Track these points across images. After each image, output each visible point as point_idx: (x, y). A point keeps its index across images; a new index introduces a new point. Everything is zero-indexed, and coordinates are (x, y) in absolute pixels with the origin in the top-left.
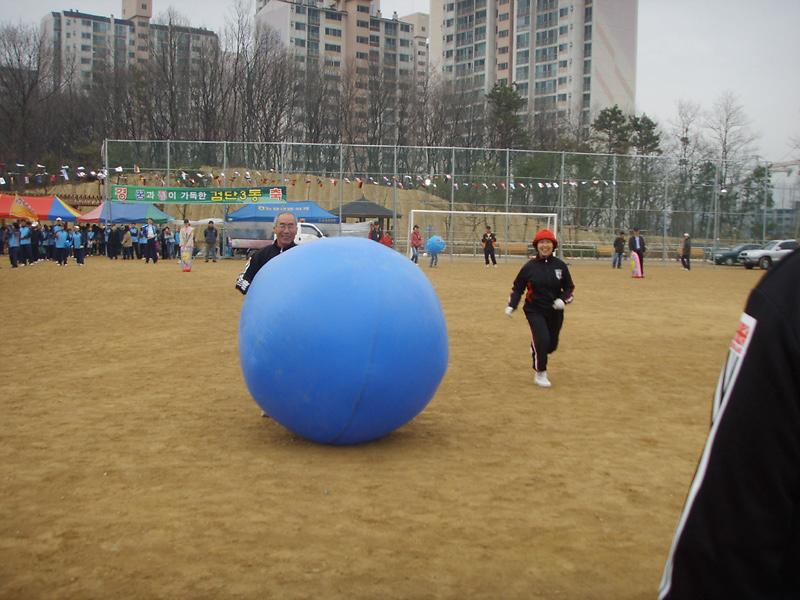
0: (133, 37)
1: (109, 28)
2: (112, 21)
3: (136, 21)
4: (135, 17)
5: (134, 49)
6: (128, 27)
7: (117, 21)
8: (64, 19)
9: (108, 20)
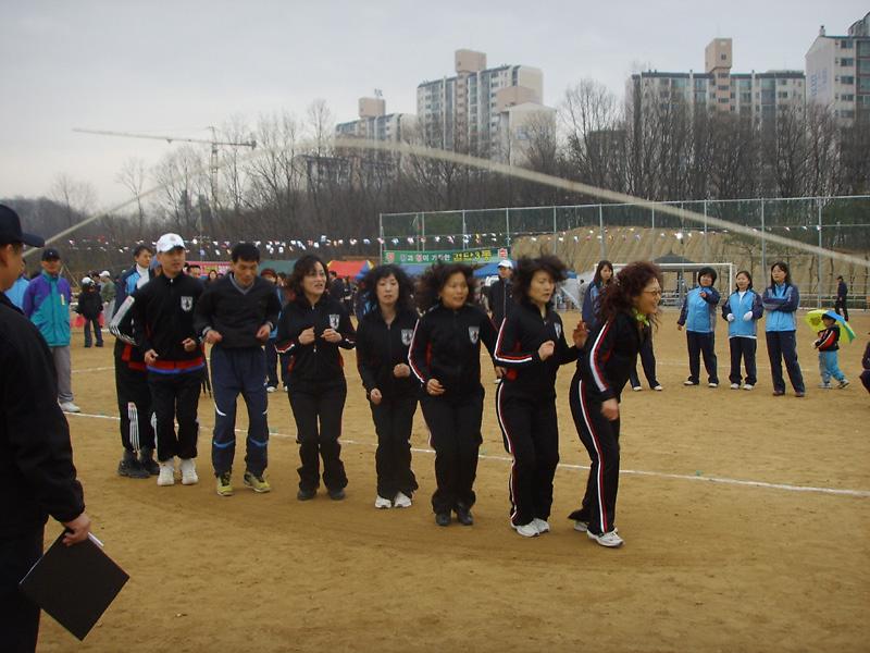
0: (714, 89)
1: (688, 84)
2: (691, 77)
3: (716, 73)
4: (715, 69)
5: (715, 102)
6: (708, 81)
7: (696, 76)
8: (643, 81)
9: (687, 76)
